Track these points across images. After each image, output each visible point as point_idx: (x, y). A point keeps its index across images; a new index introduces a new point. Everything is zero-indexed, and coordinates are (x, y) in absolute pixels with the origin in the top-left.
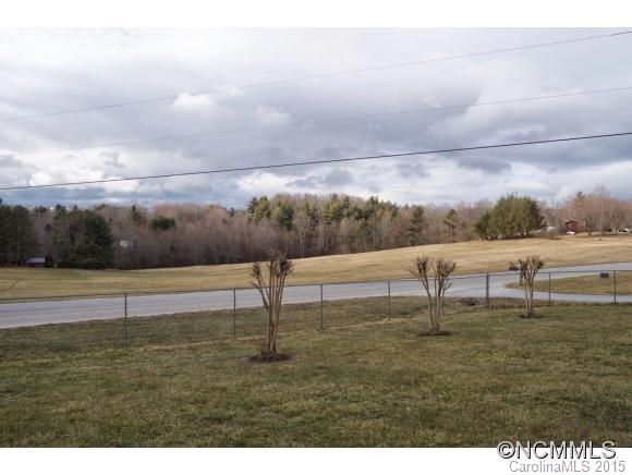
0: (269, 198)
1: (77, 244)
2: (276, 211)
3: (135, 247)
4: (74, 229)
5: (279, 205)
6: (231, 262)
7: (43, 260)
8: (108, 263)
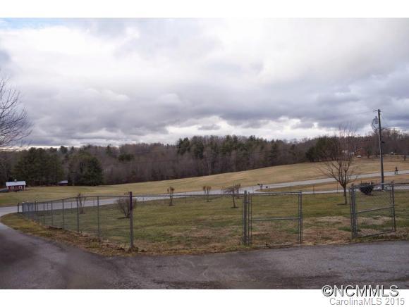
0: (189, 139)
1: (84, 173)
2: (193, 148)
3: (112, 172)
4: (82, 164)
5: (195, 143)
6: (168, 179)
7: (66, 182)
8: (101, 182)
